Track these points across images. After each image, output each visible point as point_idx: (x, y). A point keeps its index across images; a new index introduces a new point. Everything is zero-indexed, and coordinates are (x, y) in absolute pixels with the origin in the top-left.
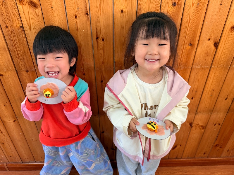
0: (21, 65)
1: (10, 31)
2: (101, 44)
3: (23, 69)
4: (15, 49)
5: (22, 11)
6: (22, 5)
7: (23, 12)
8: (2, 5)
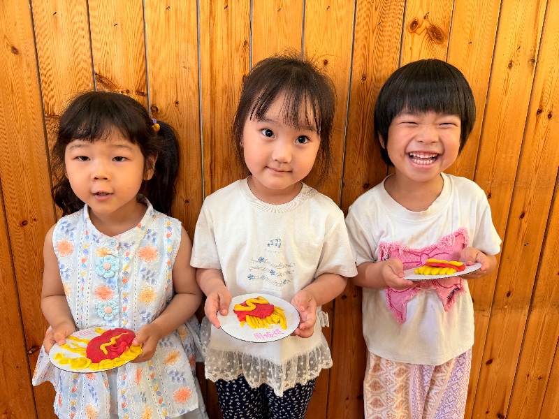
0: (359, 169)
1: (368, 86)
2: (544, 125)
3: (357, 180)
4: (361, 130)
5: (410, 45)
6: (413, 34)
7: (411, 48)
8: (373, 32)
